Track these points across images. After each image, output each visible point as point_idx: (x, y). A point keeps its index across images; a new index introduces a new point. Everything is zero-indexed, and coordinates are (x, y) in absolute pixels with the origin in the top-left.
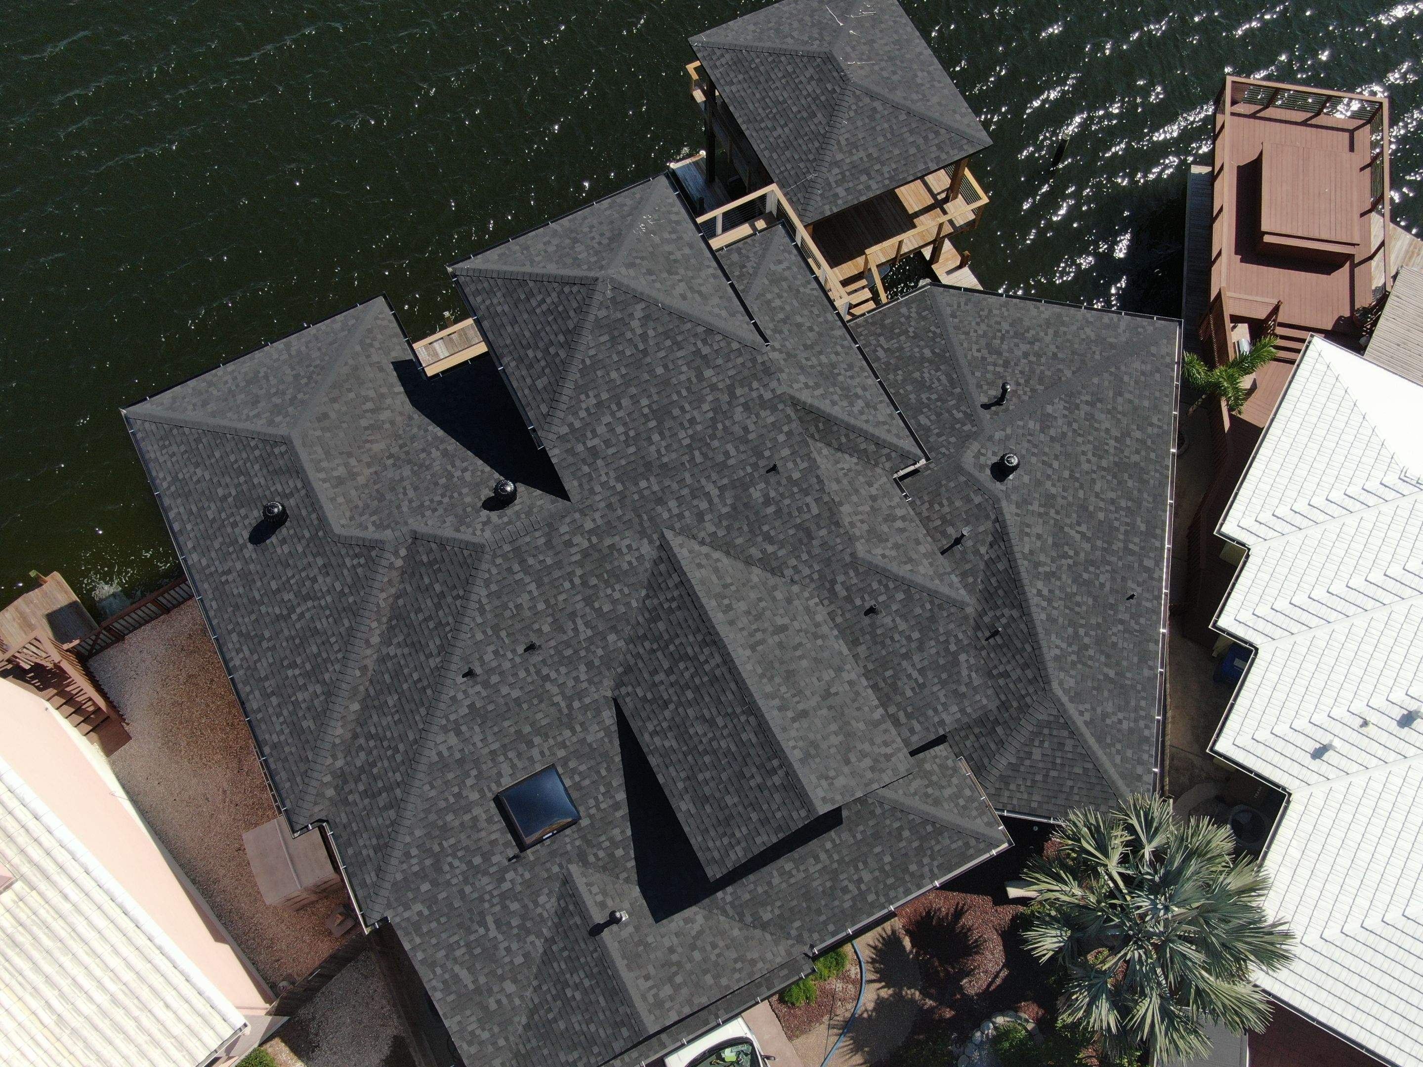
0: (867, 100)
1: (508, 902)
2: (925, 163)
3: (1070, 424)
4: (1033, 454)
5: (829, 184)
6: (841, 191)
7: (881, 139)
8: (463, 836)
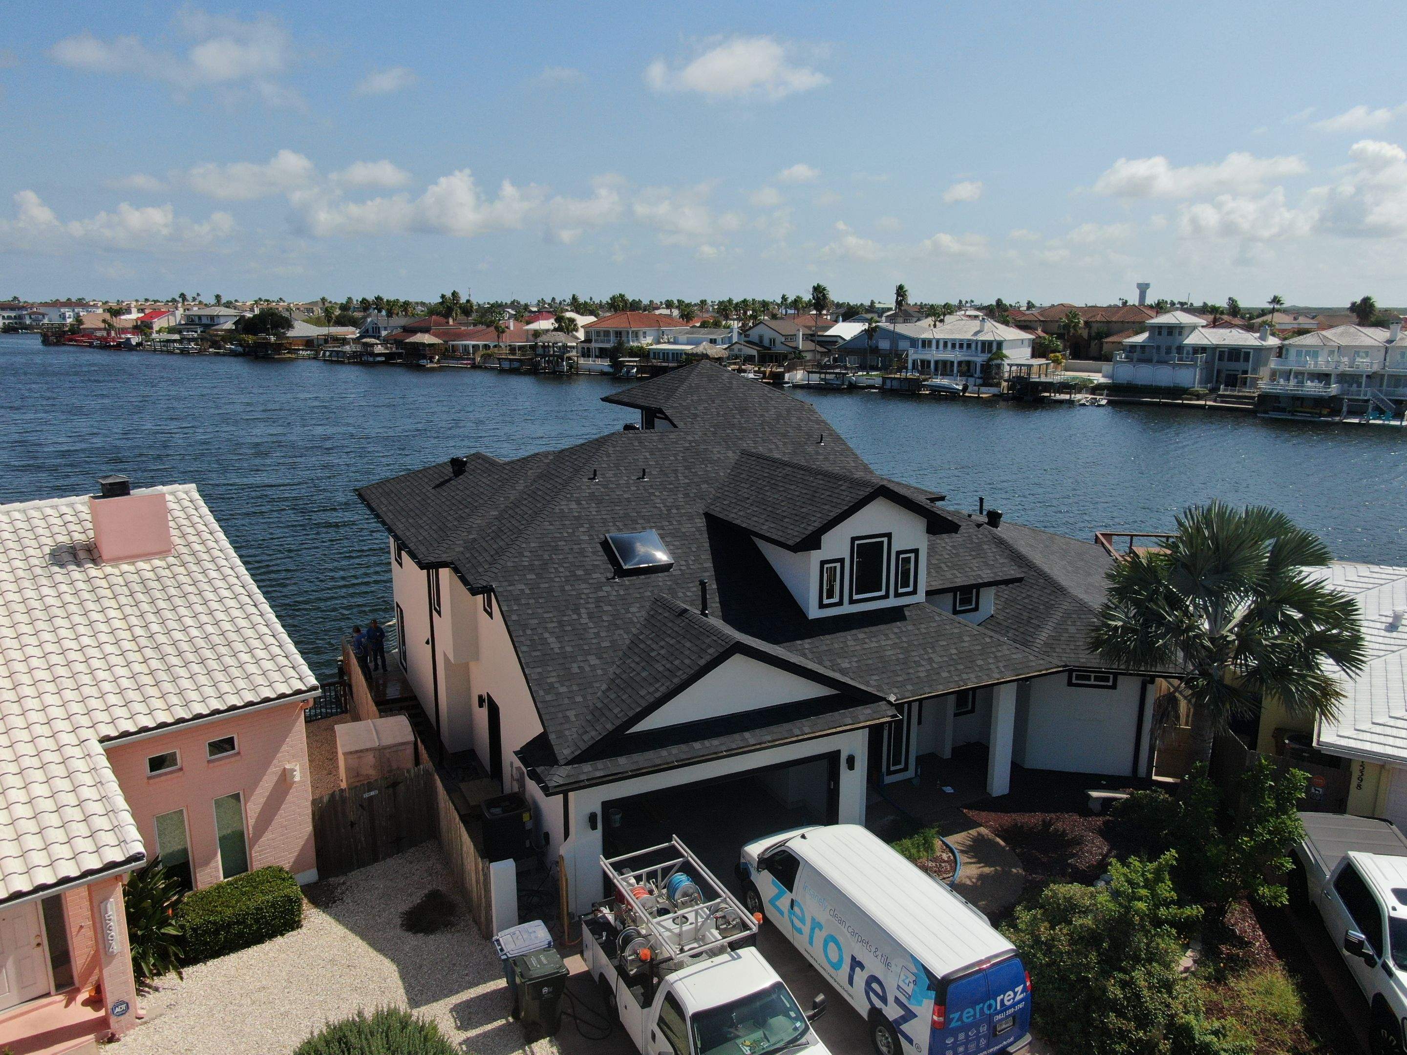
1: (601, 604)
8: (570, 556)
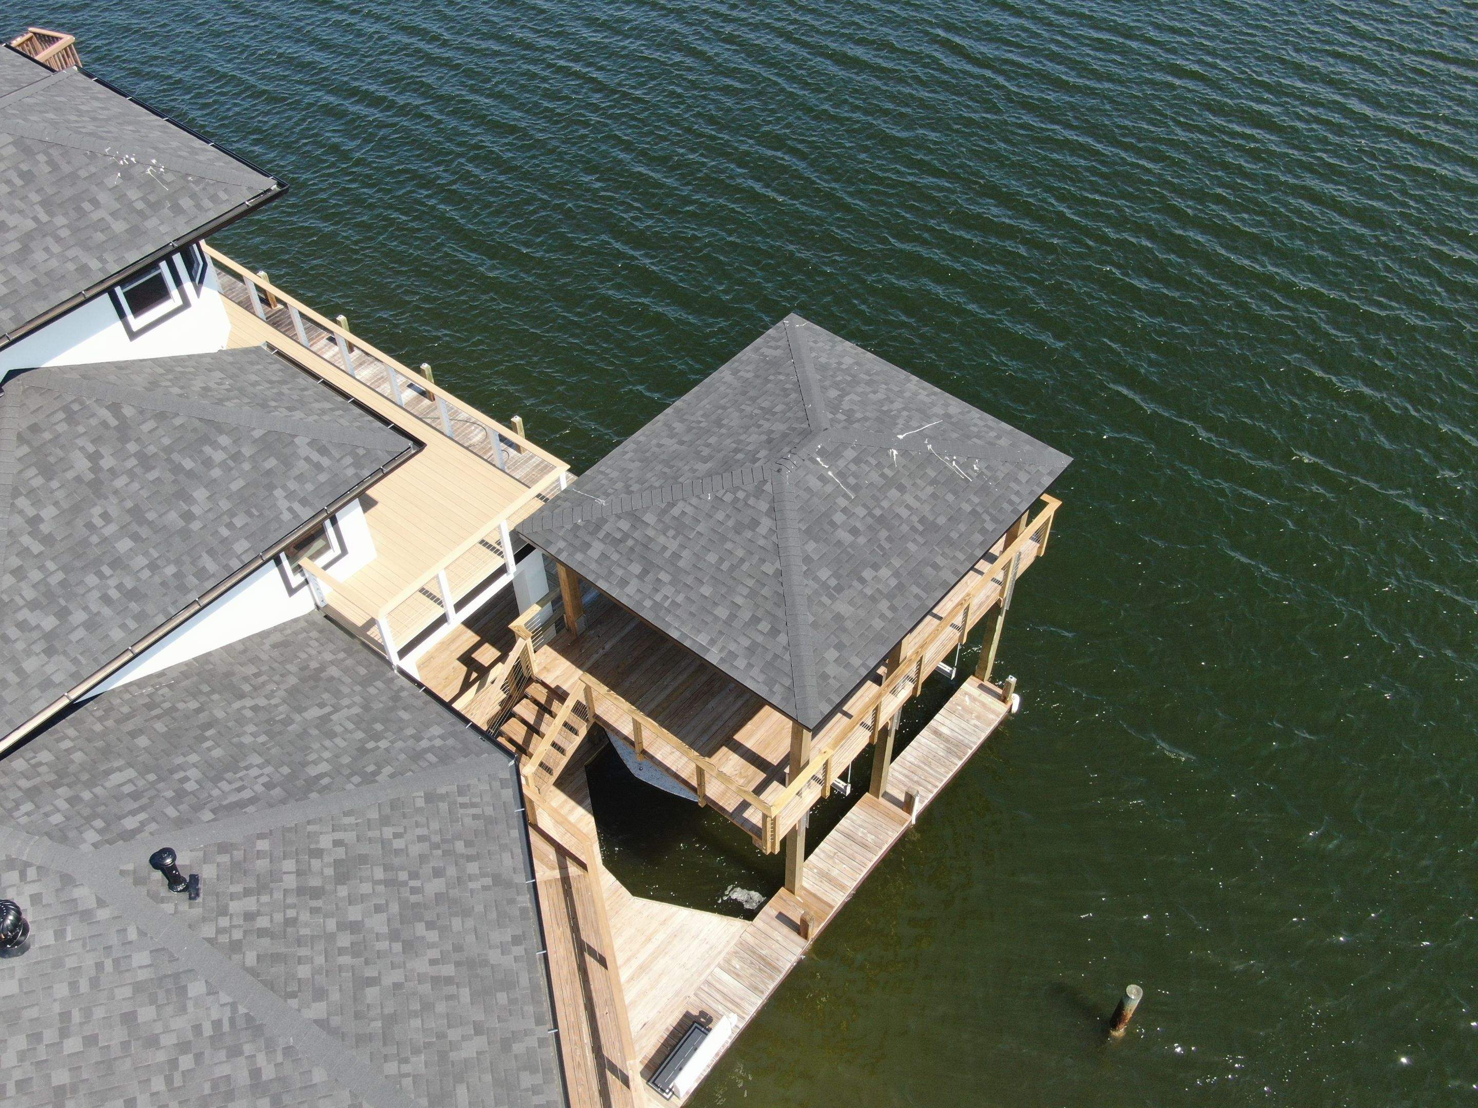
0: (764, 506)
2: (713, 642)
3: (183, 1047)
4: (74, 985)
5: (598, 527)
6: (597, 549)
7: (712, 558)
